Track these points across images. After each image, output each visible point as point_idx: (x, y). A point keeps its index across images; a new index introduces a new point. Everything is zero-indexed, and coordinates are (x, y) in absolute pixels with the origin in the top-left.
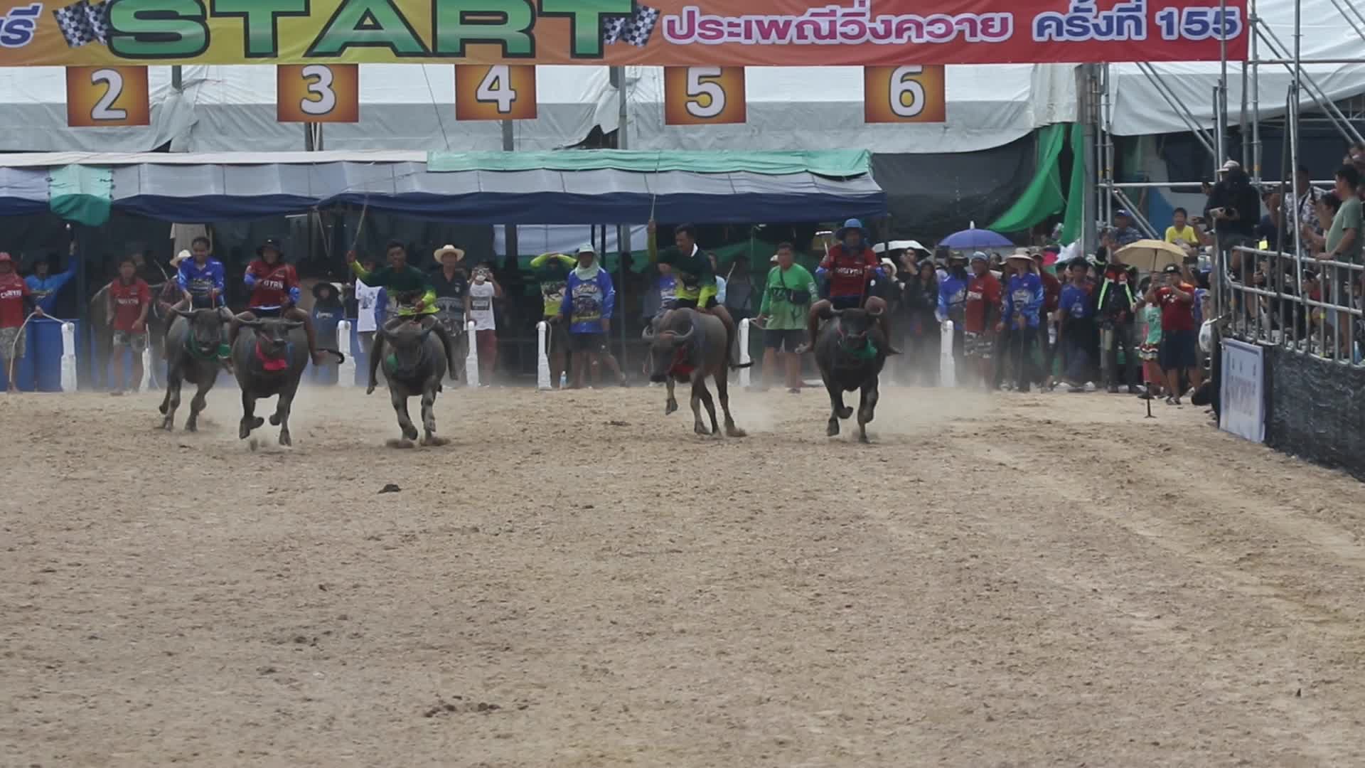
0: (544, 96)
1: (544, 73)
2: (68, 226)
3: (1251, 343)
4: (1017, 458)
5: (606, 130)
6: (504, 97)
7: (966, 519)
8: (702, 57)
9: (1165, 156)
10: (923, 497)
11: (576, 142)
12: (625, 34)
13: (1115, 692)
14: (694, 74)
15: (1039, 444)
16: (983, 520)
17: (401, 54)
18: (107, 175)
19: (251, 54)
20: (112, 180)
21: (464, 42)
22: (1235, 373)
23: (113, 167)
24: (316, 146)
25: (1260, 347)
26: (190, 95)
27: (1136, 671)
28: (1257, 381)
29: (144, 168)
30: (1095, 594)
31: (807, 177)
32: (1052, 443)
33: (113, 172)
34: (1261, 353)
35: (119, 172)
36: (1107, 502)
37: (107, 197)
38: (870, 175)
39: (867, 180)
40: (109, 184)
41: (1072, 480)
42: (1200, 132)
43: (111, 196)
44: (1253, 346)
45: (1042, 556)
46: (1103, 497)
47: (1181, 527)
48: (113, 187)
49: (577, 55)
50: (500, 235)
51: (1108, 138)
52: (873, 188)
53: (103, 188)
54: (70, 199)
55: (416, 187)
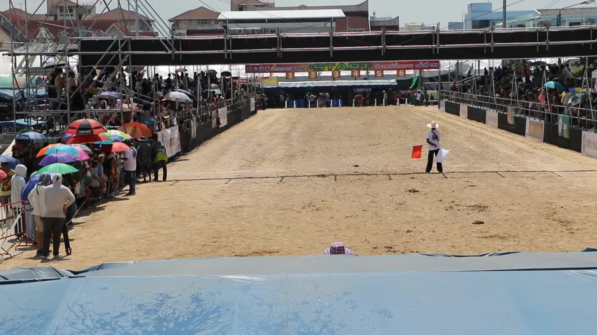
0: (361, 74)
1: (361, 72)
3: (443, 101)
5: (366, 78)
6: (357, 75)
8: (378, 70)
11: (363, 79)
12: (370, 67)
14: (378, 72)
17: (346, 70)
19: (329, 70)
21: (352, 68)
22: (441, 104)
23: (312, 83)
26: (320, 75)
28: (444, 105)
29: (316, 83)
31: (389, 83)
34: (445, 102)
48: (313, 85)
49: (365, 70)
50: (355, 90)
52: (397, 84)
53: (311, 85)
54: (308, 87)
55: (346, 85)
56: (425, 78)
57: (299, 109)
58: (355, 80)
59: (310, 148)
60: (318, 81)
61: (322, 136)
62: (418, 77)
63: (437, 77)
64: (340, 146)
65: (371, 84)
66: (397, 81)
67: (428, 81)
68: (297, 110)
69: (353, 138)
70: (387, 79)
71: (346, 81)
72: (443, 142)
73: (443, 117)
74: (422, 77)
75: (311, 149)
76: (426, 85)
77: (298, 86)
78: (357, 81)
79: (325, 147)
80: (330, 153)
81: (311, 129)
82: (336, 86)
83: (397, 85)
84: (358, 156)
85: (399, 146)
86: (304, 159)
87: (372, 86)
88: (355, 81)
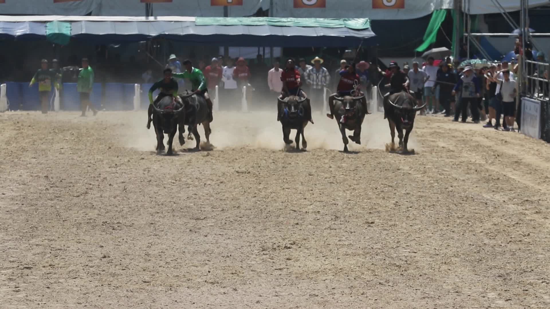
2: (54, 45)
3: (535, 99)
4: (448, 145)
5: (264, 9)
7: (440, 170)
9: (487, 23)
10: (419, 161)
11: (252, 14)
13: (531, 245)
15: (454, 139)
16: (447, 171)
18: (68, 25)
20: (70, 27)
22: (527, 111)
23: (71, 22)
24: (150, 14)
25: (540, 101)
27: (536, 235)
28: (538, 115)
29: (83, 23)
30: (505, 203)
31: (345, 29)
32: (459, 139)
33: (71, 24)
34: (540, 104)
35: (73, 23)
36: (492, 163)
37: (69, 33)
38: (370, 29)
39: (369, 31)
40: (69, 29)
41: (474, 154)
42: (504, 13)
43: (70, 33)
44: (536, 101)
45: (477, 187)
46: (490, 162)
47: (527, 175)
48: (71, 30)
50: (222, 51)
51: (468, 16)
52: (372, 34)
53: (67, 30)
54: (55, 35)
55: (191, 31)
56: (474, 17)
57: (19, 112)
58: (226, 15)
59: (44, 254)
60: (89, 14)
61: (93, 214)
62: (448, 11)
63: (515, 15)
64: (154, 251)
65: (279, 32)
66: (375, 24)
67: (486, 26)
68: (10, 118)
69: (200, 223)
70: (337, 17)
71: (192, 19)
72: (522, 247)
73: (529, 159)
74: (462, 13)
75: (47, 259)
76: (476, 44)
77: (19, 32)
78: (230, 20)
79: (99, 253)
80: (114, 275)
81: (53, 185)
82: (154, 34)
83: (372, 38)
84: (216, 289)
85: (365, 254)
86: (21, 295)
87: (284, 38)
88: (222, 20)
